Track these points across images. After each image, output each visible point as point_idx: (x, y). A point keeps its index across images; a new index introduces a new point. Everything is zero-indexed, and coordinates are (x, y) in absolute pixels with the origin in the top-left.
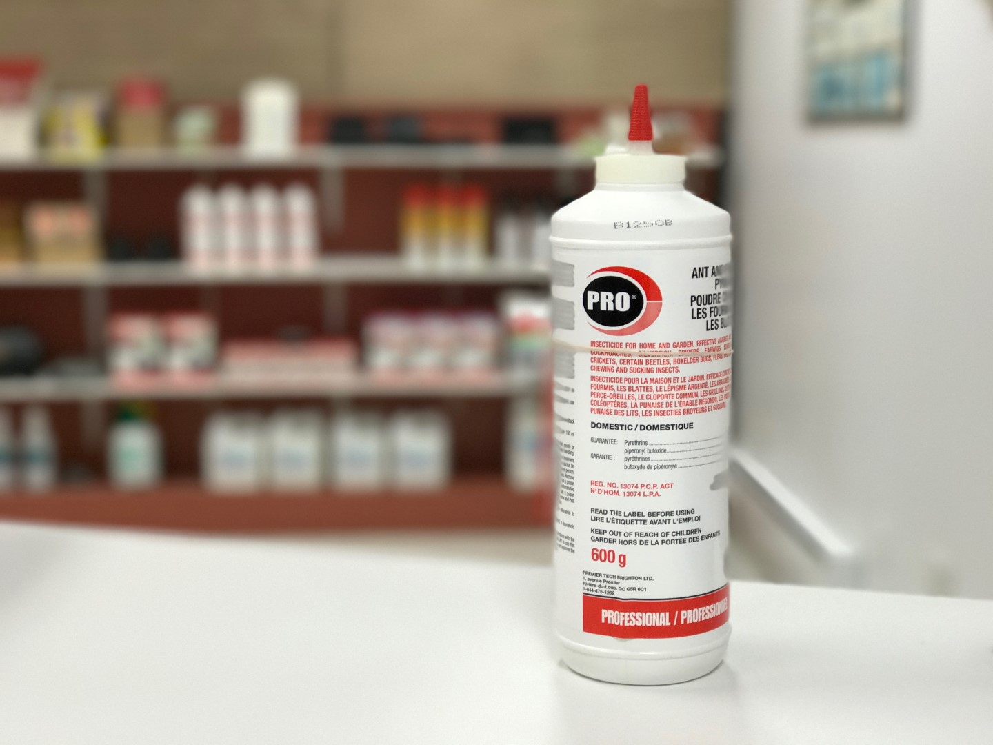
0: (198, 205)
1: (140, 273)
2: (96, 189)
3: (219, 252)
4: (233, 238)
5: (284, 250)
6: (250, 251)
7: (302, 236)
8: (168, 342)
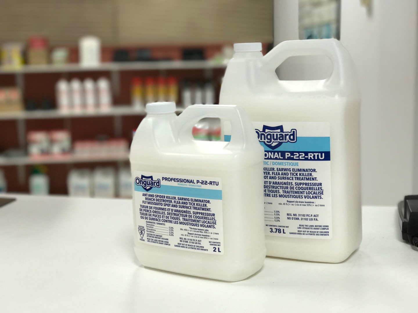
0: (62, 86)
1: (39, 114)
2: (20, 81)
3: (71, 105)
4: (77, 100)
5: (97, 104)
6: (84, 105)
7: (105, 98)
8: (52, 142)
